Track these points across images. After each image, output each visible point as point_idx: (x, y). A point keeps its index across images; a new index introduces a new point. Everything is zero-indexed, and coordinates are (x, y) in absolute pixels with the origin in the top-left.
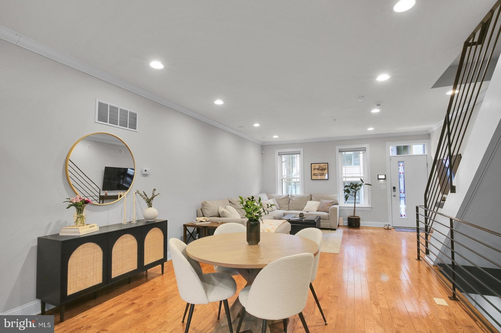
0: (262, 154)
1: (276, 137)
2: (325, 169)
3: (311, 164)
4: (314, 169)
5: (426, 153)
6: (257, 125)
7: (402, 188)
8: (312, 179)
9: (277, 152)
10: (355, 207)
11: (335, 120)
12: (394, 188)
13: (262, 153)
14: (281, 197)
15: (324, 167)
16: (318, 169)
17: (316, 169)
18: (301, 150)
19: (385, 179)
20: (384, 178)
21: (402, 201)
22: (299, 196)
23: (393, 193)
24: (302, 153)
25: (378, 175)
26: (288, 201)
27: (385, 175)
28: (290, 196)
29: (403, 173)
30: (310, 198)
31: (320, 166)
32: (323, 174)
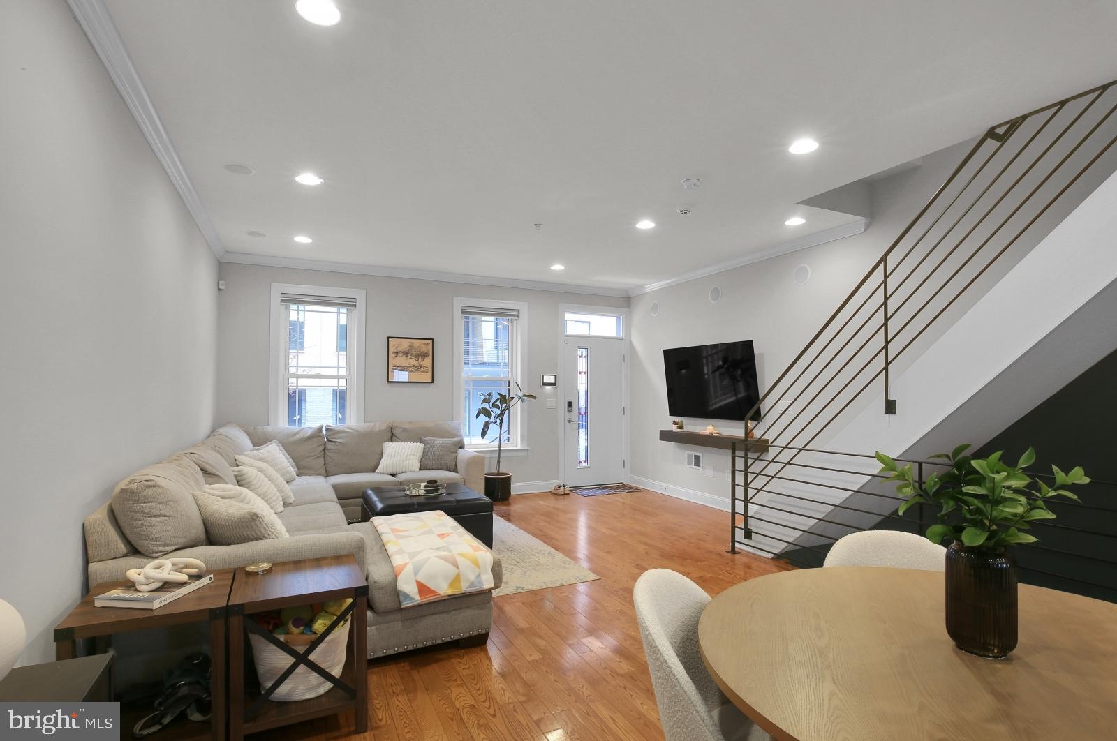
0: (219, 289)
1: (302, 239)
2: (424, 355)
3: (389, 338)
4: (397, 353)
5: (622, 335)
6: (309, 179)
7: (582, 404)
8: (388, 382)
9: (277, 289)
10: (500, 450)
11: (538, 225)
12: (570, 404)
13: (221, 287)
14: (298, 437)
15: (424, 349)
16: (406, 354)
17: (400, 355)
18: (359, 295)
19: (554, 384)
20: (553, 382)
21: (582, 431)
22: (357, 431)
23: (568, 416)
24: (361, 303)
25: (543, 375)
26: (322, 448)
27: (556, 376)
28: (324, 430)
29: (585, 373)
30: (390, 434)
31: (411, 347)
32: (421, 367)
